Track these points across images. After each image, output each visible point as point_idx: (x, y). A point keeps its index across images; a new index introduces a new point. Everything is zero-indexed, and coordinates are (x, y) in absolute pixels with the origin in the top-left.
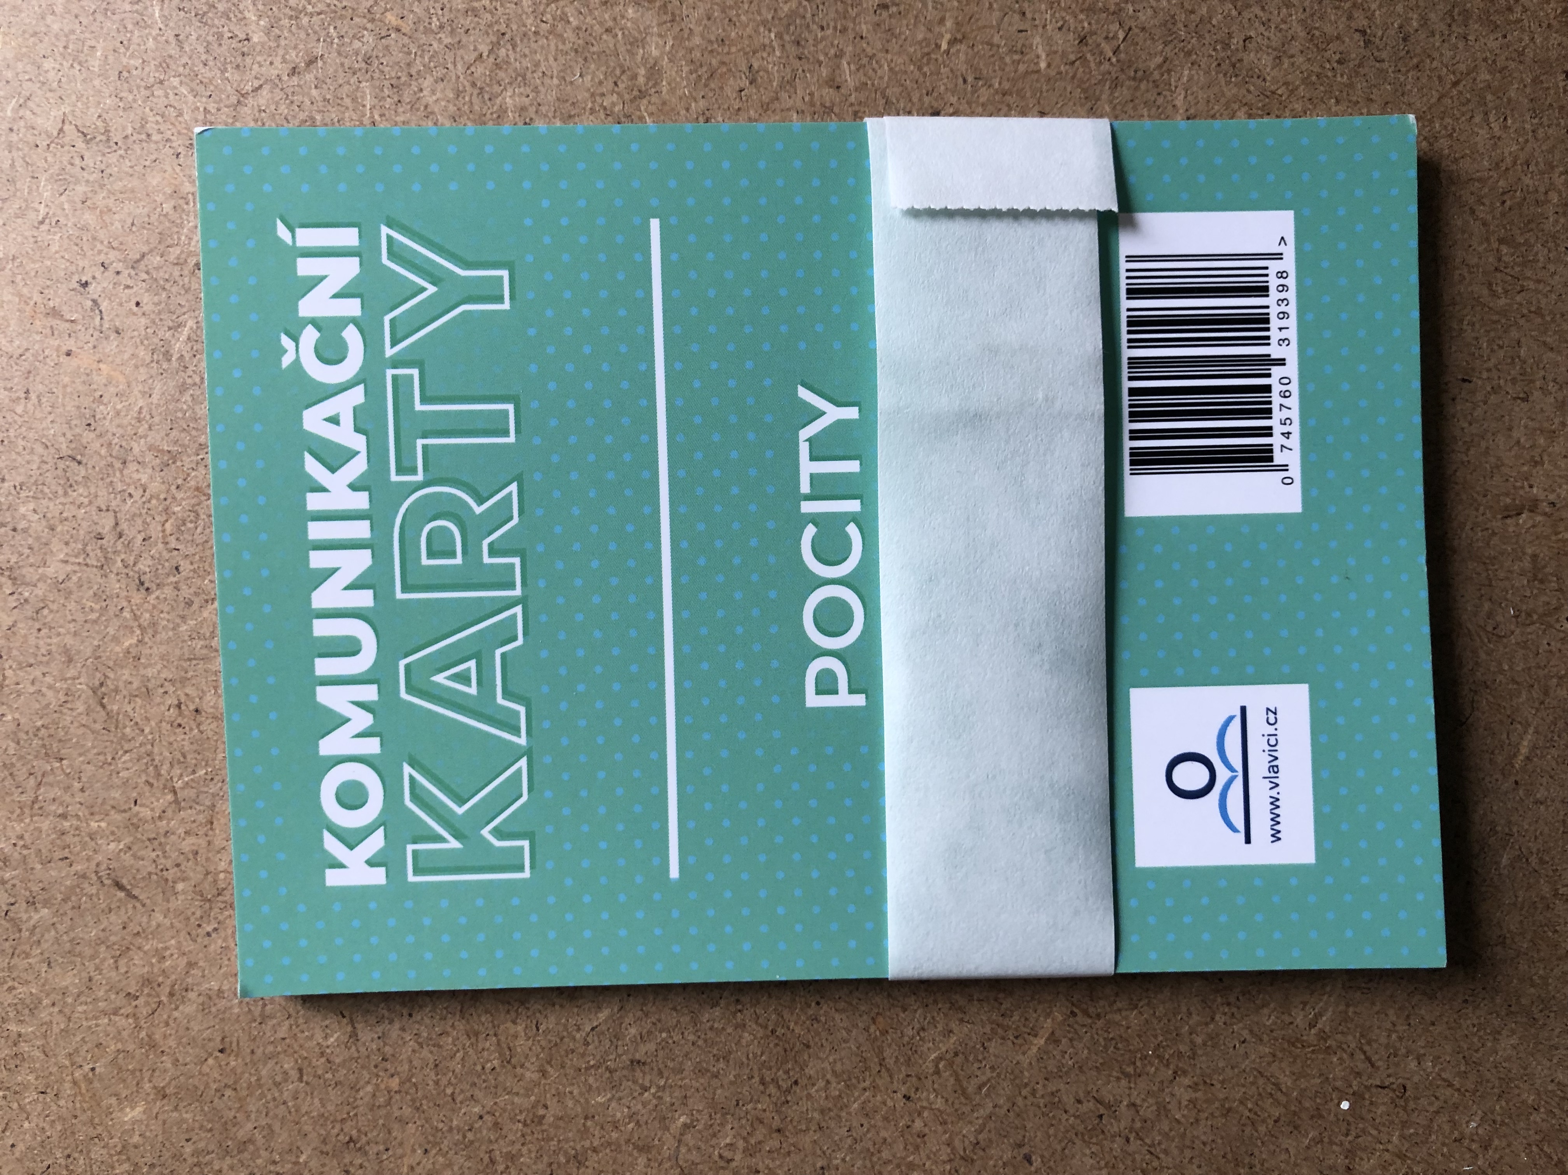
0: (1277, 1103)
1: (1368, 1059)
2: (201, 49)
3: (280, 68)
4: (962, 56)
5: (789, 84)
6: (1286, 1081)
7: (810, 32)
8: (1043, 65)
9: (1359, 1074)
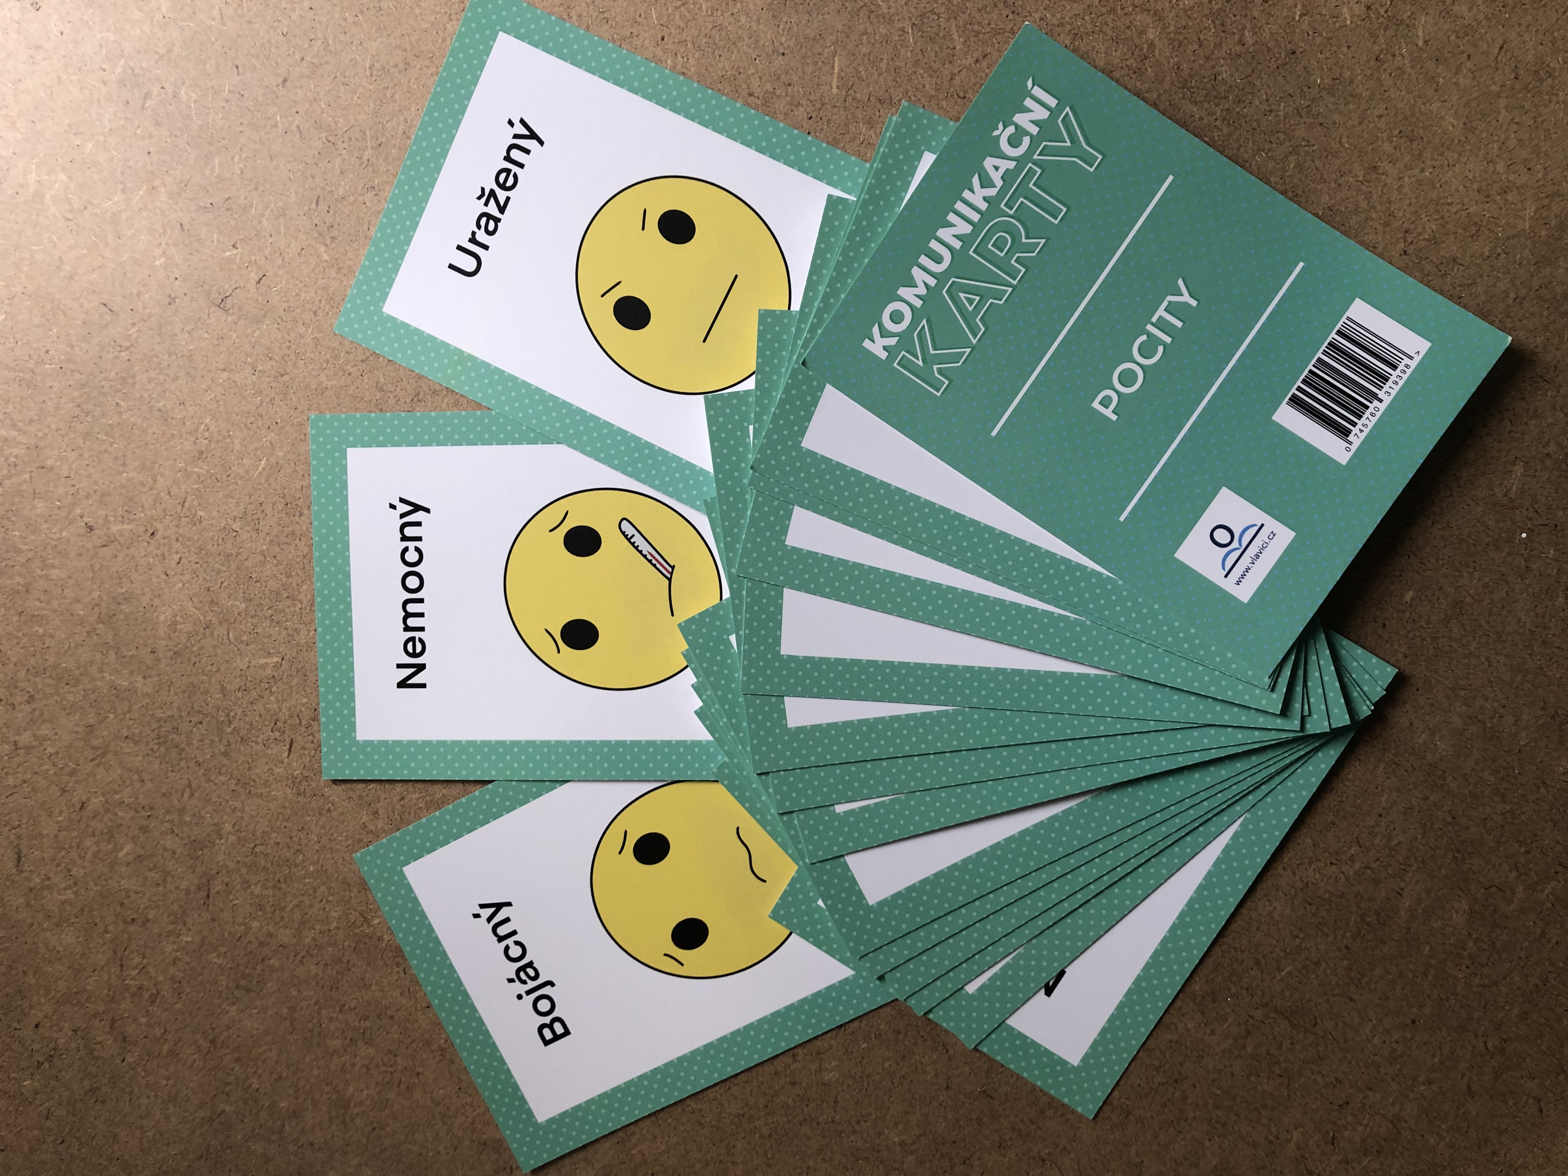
0: (1488, 535)
1: (1537, 511)
2: (933, 55)
3: (970, 60)
4: (1306, 22)
5: (1218, 46)
6: (1491, 523)
7: (1229, 18)
8: (1348, 22)
9: (1531, 519)
